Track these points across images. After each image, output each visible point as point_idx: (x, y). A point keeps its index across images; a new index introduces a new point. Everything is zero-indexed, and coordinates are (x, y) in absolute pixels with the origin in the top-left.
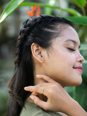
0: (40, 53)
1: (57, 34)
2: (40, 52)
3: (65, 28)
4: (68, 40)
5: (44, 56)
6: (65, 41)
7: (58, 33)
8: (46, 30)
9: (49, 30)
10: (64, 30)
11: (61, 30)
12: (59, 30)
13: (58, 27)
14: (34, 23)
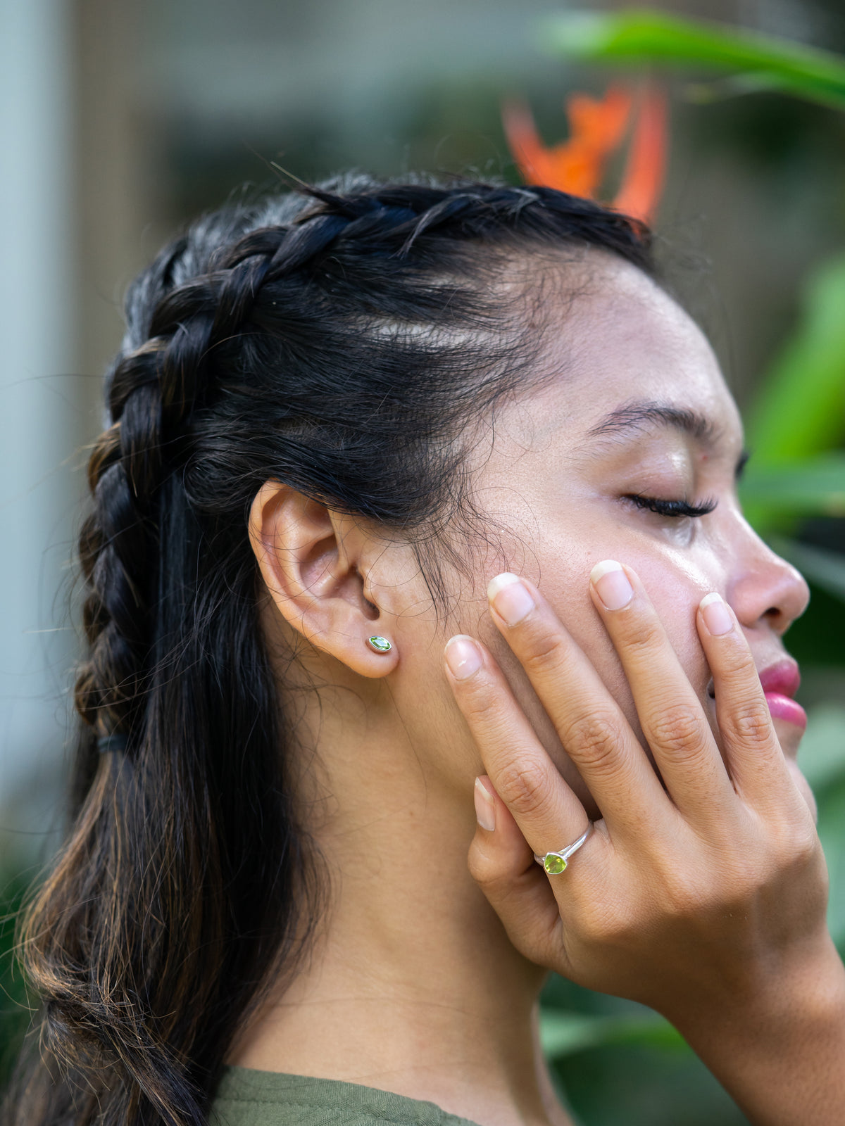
0: (352, 577)
1: (502, 366)
2: (344, 565)
3: (574, 294)
4: (623, 417)
5: (395, 600)
6: (600, 430)
7: (509, 353)
8: (386, 330)
9: (416, 330)
10: (566, 317)
11: (538, 319)
12: (516, 318)
13: (508, 287)
14: (251, 281)
